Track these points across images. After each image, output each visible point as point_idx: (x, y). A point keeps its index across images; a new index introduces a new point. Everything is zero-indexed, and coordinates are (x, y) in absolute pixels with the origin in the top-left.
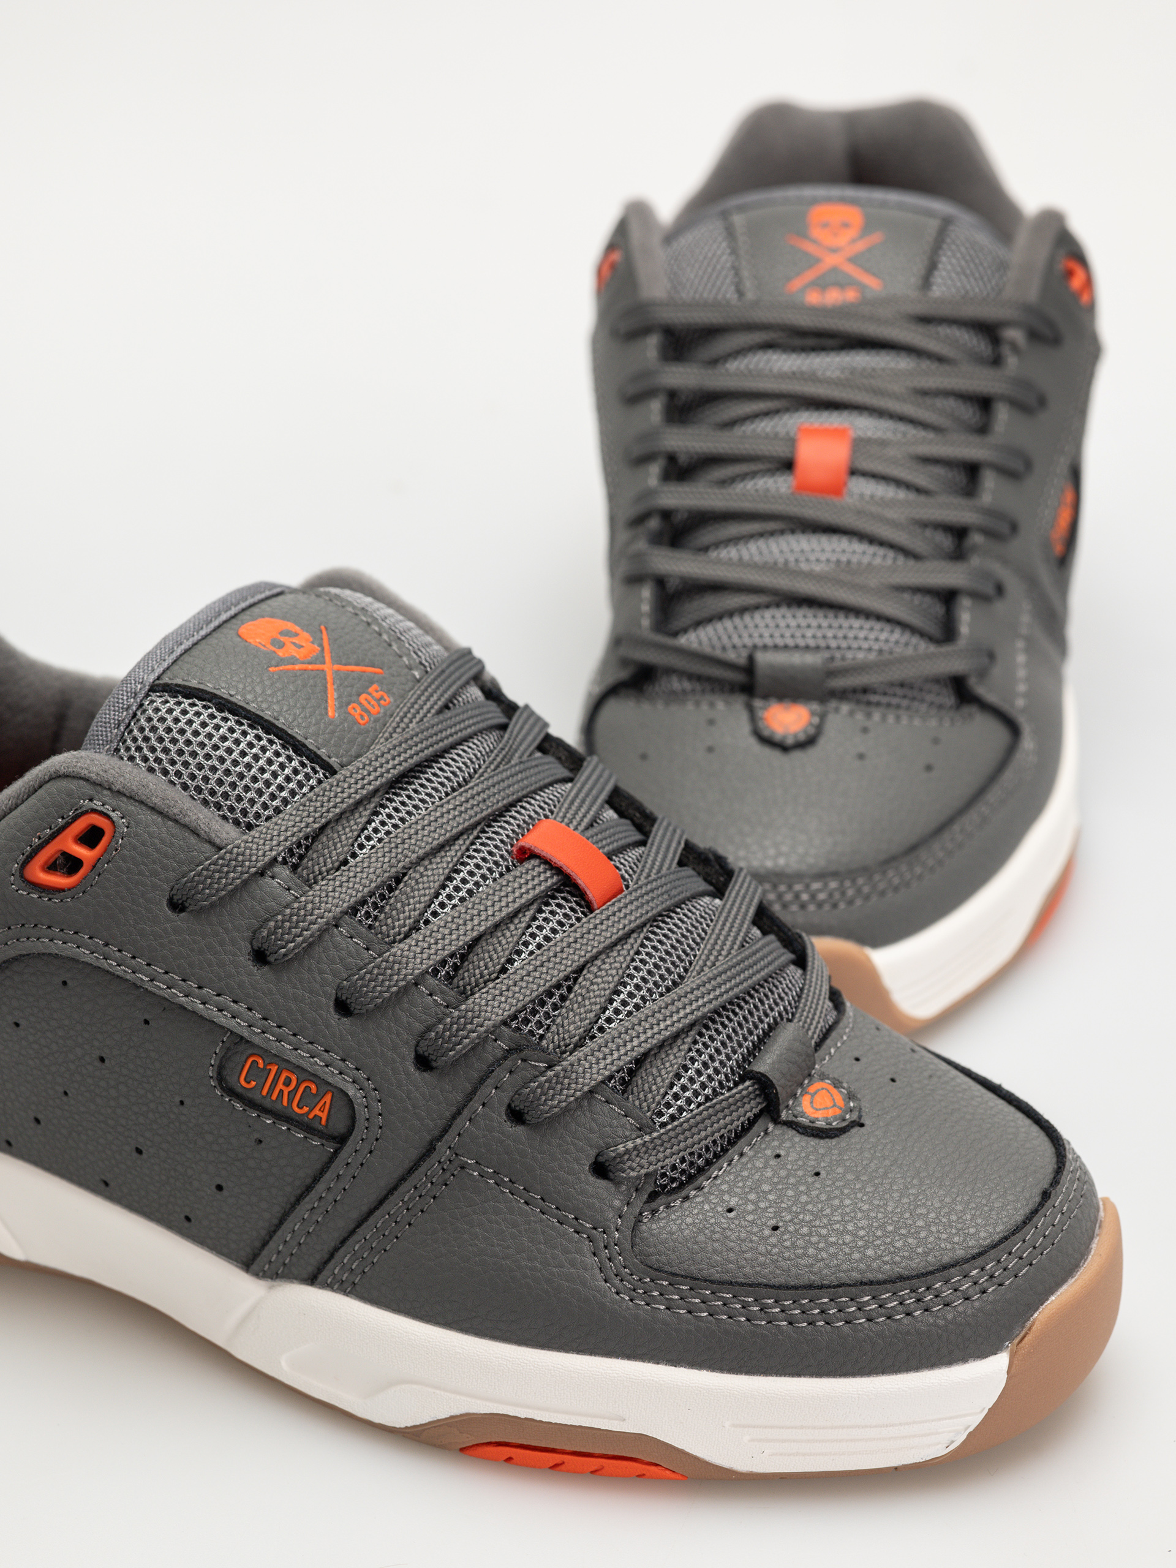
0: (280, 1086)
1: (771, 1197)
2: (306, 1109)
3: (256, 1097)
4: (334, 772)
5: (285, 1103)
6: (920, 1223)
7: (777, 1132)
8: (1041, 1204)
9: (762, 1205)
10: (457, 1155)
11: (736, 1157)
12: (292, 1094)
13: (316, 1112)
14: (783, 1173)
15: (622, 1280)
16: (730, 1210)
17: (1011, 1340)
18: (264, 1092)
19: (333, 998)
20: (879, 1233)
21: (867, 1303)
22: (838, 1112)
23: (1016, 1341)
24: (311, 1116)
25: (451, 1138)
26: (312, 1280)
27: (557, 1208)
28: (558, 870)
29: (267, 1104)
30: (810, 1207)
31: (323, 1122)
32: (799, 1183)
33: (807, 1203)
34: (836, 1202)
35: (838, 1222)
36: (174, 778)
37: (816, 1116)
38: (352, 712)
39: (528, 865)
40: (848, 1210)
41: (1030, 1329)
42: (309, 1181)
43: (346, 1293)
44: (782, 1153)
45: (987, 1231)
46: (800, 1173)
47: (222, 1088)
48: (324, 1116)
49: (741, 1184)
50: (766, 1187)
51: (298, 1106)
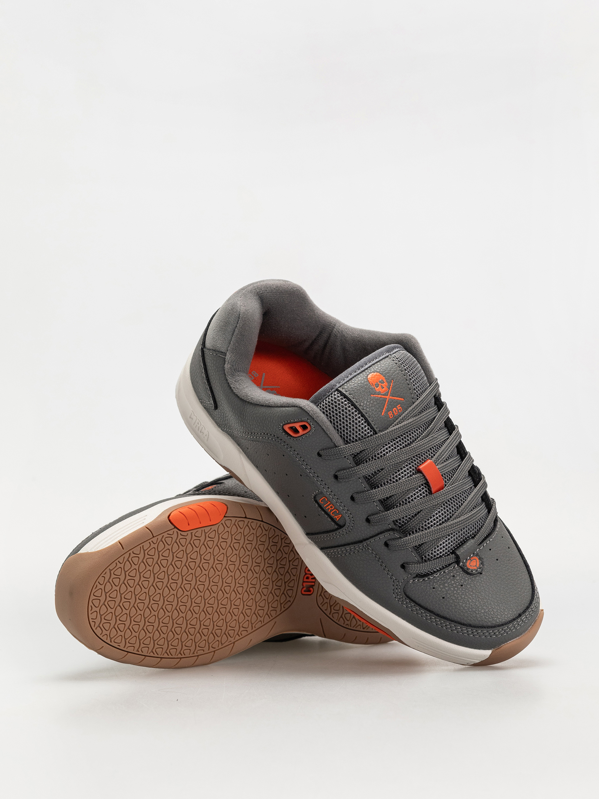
0: (329, 507)
1: (447, 588)
2: (333, 515)
3: (322, 506)
4: (376, 433)
5: (329, 511)
6: (483, 611)
7: (457, 569)
8: (517, 618)
9: (443, 590)
10: (368, 545)
11: (443, 573)
12: (331, 511)
13: (336, 517)
14: (453, 582)
15: (397, 595)
16: (434, 588)
17: (494, 648)
18: (325, 506)
19: (351, 495)
20: (470, 610)
21: (459, 629)
22: (475, 568)
23: (495, 649)
24: (334, 517)
25: (368, 542)
26: (322, 549)
27: (388, 570)
28: (426, 480)
29: (325, 509)
30: (456, 595)
31: (337, 520)
32: (456, 587)
33: (455, 594)
34: (463, 596)
35: (461, 602)
36: (332, 420)
37: (469, 567)
38: (389, 414)
39: (418, 475)
40: (465, 600)
41: (500, 648)
42: (329, 530)
43: (328, 557)
44: (456, 576)
45: (499, 620)
46: (457, 584)
47: (314, 500)
48: (338, 519)
49: (440, 581)
50: (446, 585)
51: (332, 513)
